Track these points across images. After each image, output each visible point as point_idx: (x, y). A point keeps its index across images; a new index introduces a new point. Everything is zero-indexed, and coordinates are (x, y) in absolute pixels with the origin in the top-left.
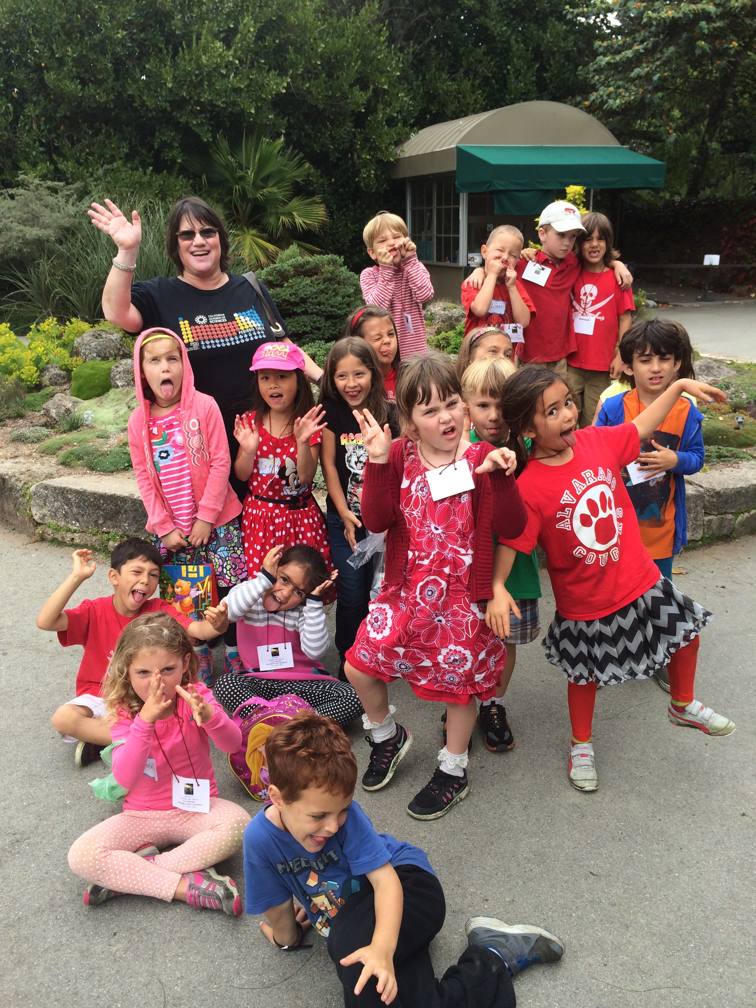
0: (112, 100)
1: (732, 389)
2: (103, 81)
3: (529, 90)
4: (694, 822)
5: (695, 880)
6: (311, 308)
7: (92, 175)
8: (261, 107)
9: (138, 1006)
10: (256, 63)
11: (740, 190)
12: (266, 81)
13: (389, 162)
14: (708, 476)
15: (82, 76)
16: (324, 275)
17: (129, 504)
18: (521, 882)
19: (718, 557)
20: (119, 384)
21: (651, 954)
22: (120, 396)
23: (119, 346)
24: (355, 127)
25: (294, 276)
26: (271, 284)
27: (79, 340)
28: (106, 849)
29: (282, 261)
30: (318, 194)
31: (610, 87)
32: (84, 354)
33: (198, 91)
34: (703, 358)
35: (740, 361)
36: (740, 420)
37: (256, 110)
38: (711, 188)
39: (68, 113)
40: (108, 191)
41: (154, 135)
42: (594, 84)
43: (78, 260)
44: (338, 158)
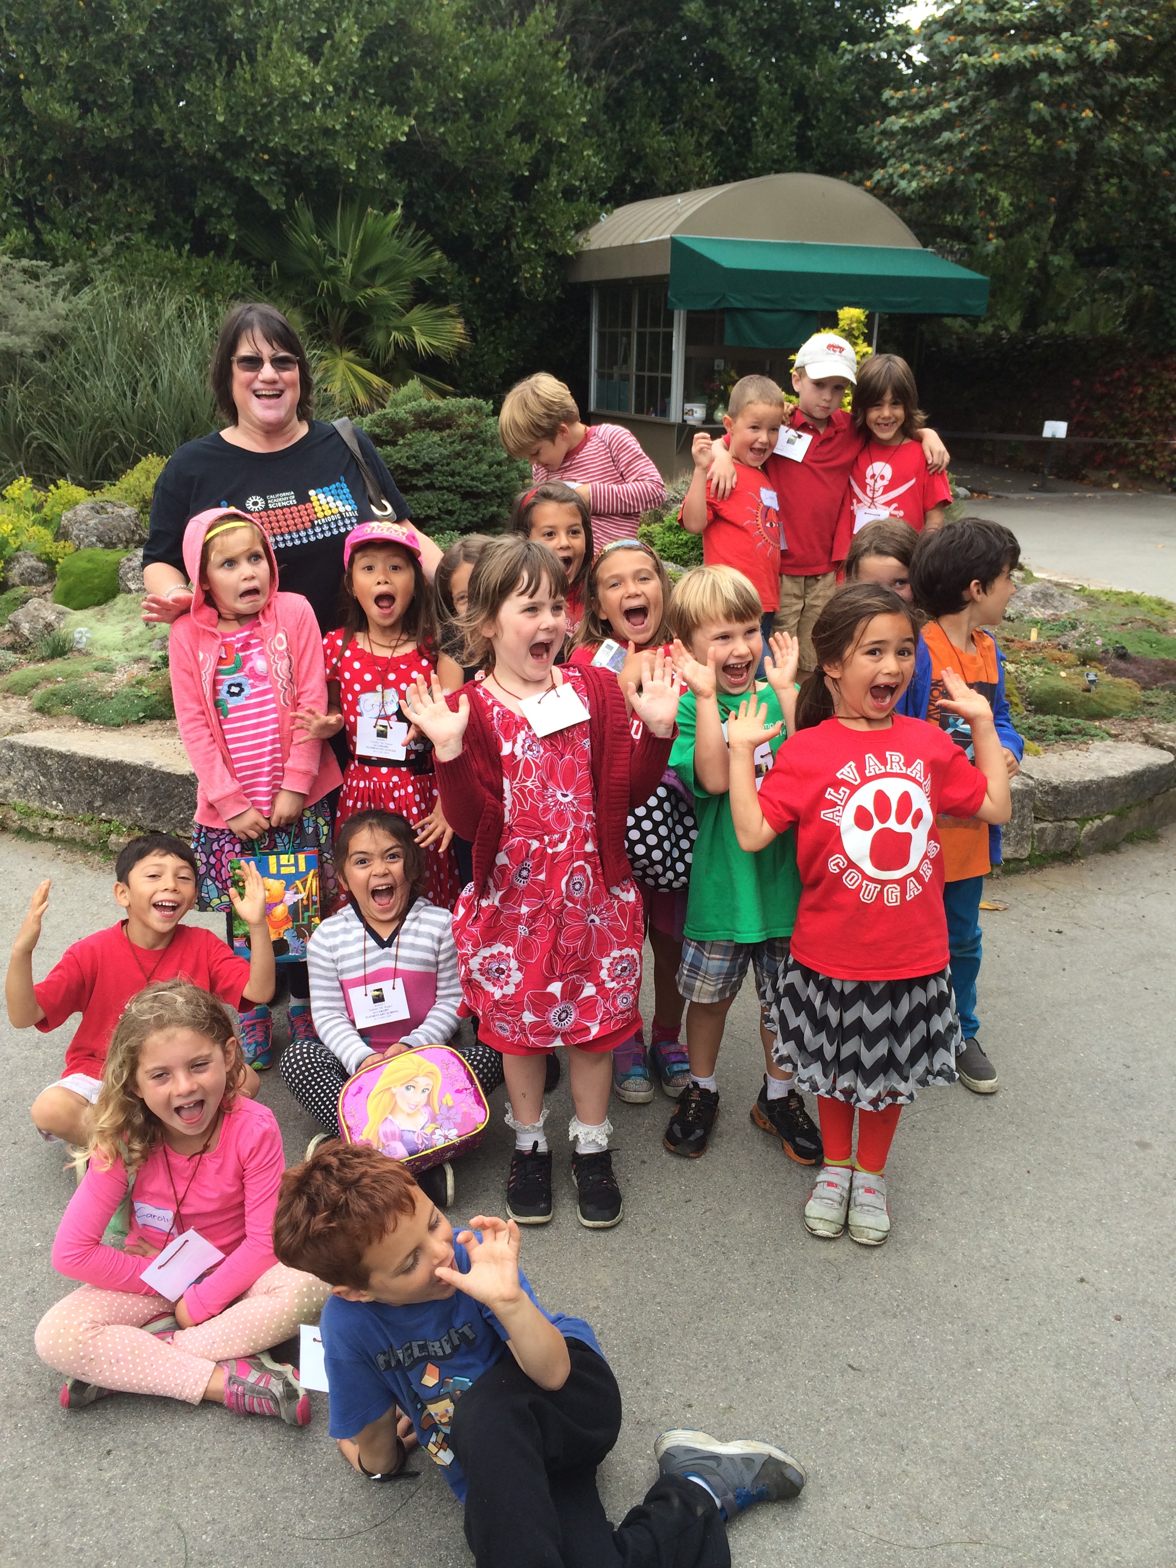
0: (130, 136)
1: (1081, 630)
2: (117, 106)
3: (785, 156)
4: (1008, 1290)
5: (1007, 1379)
6: (440, 479)
7: (95, 253)
8: (367, 162)
9: (144, 1564)
10: (361, 93)
11: (1101, 323)
12: (376, 122)
13: (565, 256)
14: (1041, 761)
15: (83, 97)
16: (462, 429)
17: (145, 777)
18: (742, 1379)
19: (1054, 885)
20: (133, 587)
21: (938, 1492)
22: (134, 606)
23: (133, 527)
24: (514, 199)
25: (414, 429)
26: (378, 440)
27: (69, 514)
28: (95, 1324)
29: (395, 404)
30: (455, 301)
31: (905, 161)
32: (77, 537)
33: (265, 130)
34: (1037, 580)
35: (1093, 587)
36: (1092, 677)
37: (358, 166)
38: (1056, 320)
39: (60, 156)
40: (122, 281)
41: (195, 195)
42: (881, 154)
43: (69, 387)
44: (486, 247)
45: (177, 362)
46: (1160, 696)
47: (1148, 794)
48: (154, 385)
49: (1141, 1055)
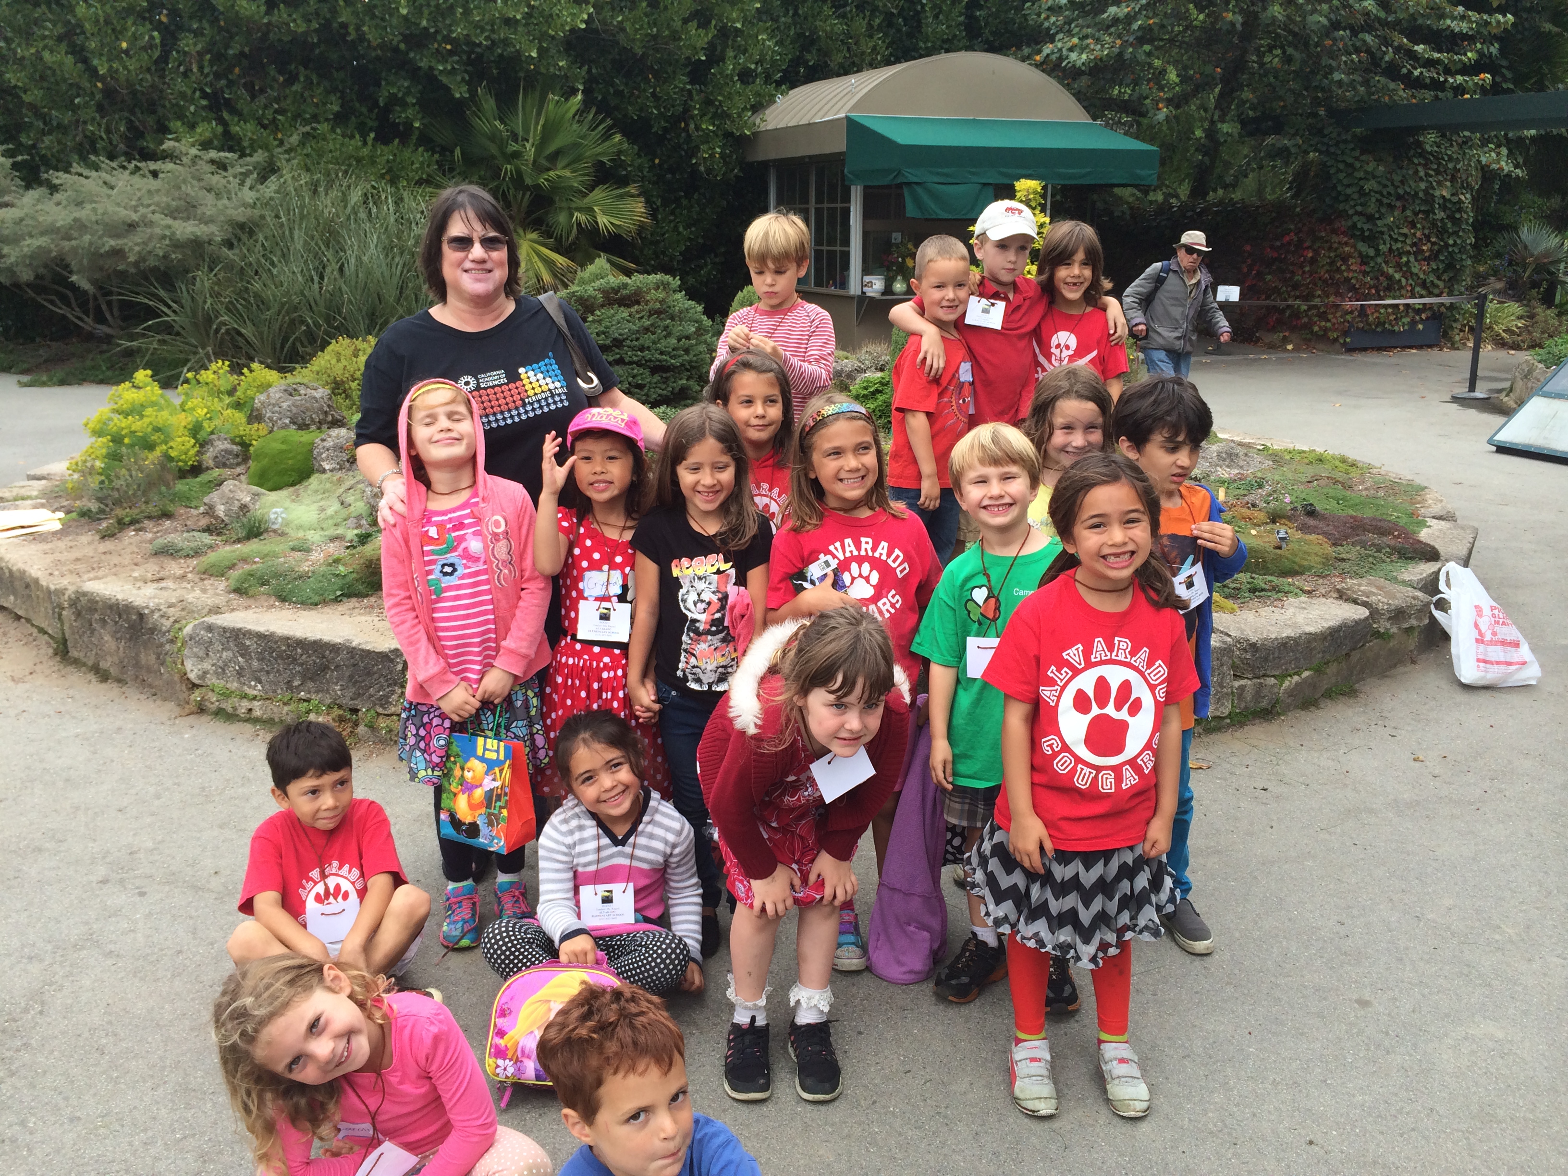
0: (316, 30)
1: (1268, 488)
3: (955, 36)
4: (1236, 1155)
6: (629, 355)
7: (281, 143)
8: (547, 50)
11: (1269, 189)
12: (555, 11)
13: (743, 136)
14: (1237, 619)
16: (651, 305)
17: (344, 655)
19: (1255, 742)
20: (327, 467)
22: (328, 485)
23: (326, 408)
24: (691, 83)
25: (603, 306)
27: (262, 397)
29: (583, 282)
30: (635, 182)
31: (1073, 36)
32: (270, 419)
33: (448, 22)
34: (1222, 440)
35: (1277, 445)
36: (1282, 535)
37: (539, 53)
38: (1226, 187)
39: (247, 50)
40: (308, 170)
41: (379, 85)
42: (1049, 29)
43: (256, 273)
44: (665, 129)
45: (363, 247)
46: (1350, 552)
47: (1345, 650)
48: (341, 270)
49: (1355, 912)
